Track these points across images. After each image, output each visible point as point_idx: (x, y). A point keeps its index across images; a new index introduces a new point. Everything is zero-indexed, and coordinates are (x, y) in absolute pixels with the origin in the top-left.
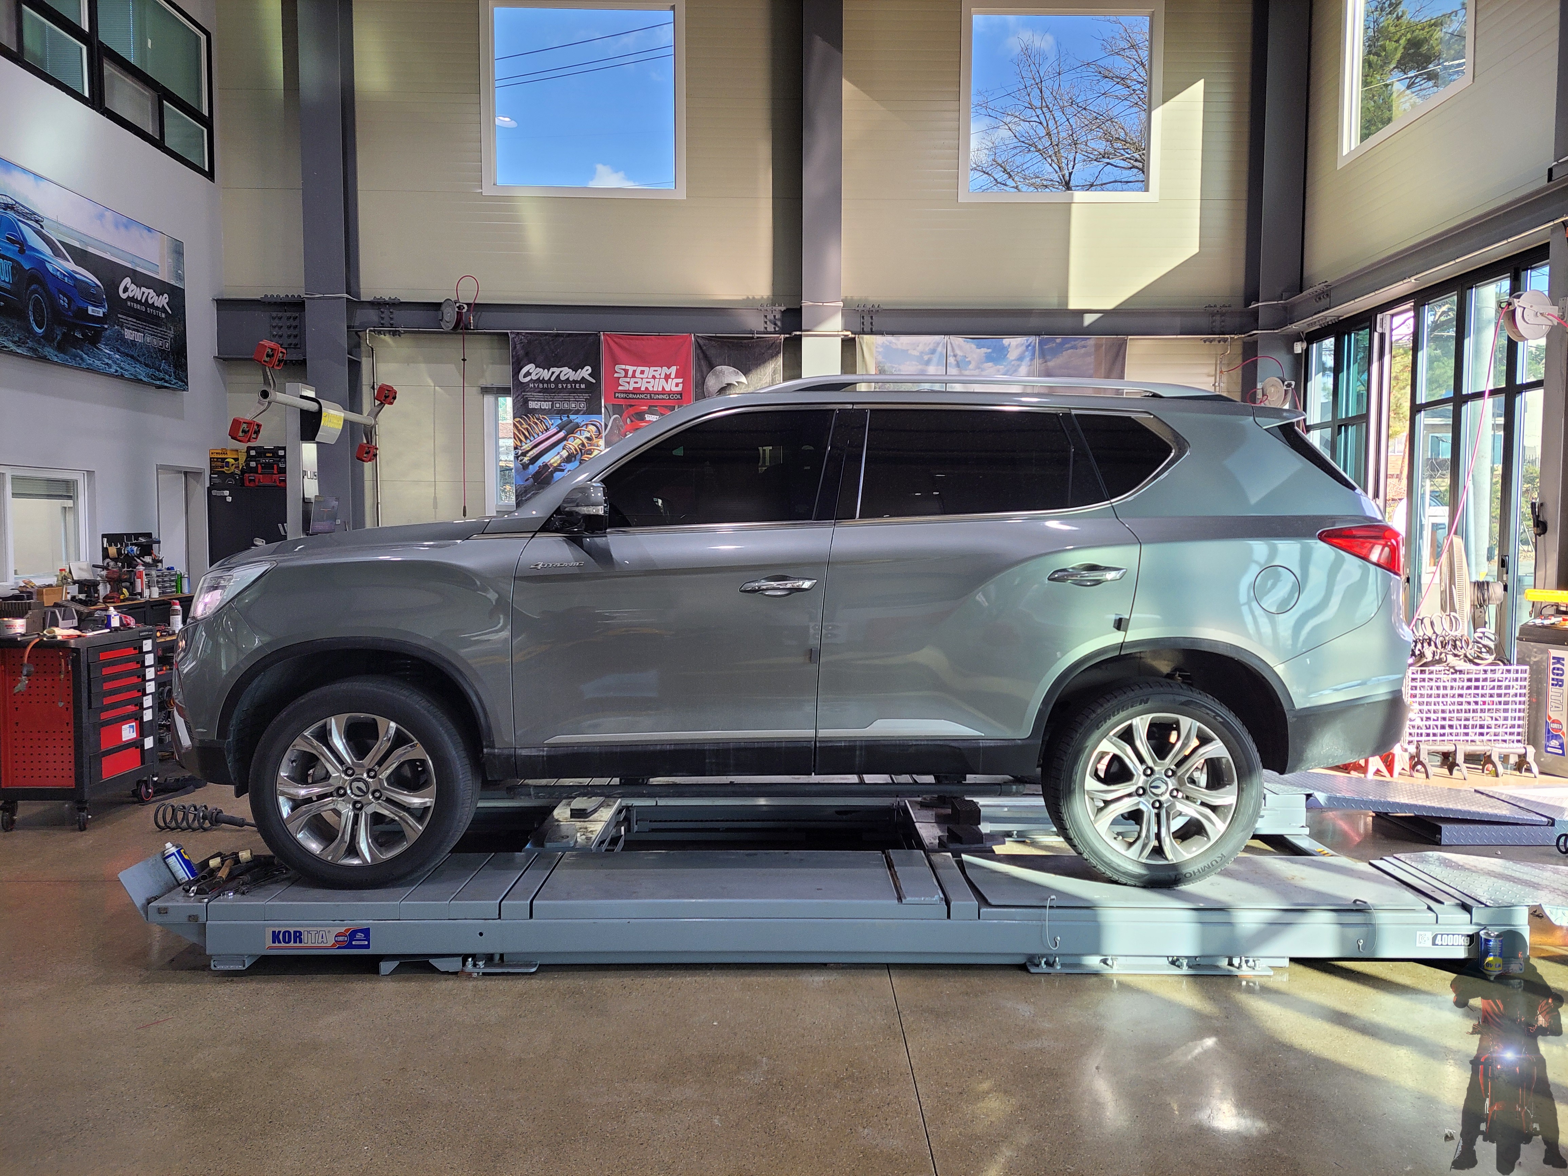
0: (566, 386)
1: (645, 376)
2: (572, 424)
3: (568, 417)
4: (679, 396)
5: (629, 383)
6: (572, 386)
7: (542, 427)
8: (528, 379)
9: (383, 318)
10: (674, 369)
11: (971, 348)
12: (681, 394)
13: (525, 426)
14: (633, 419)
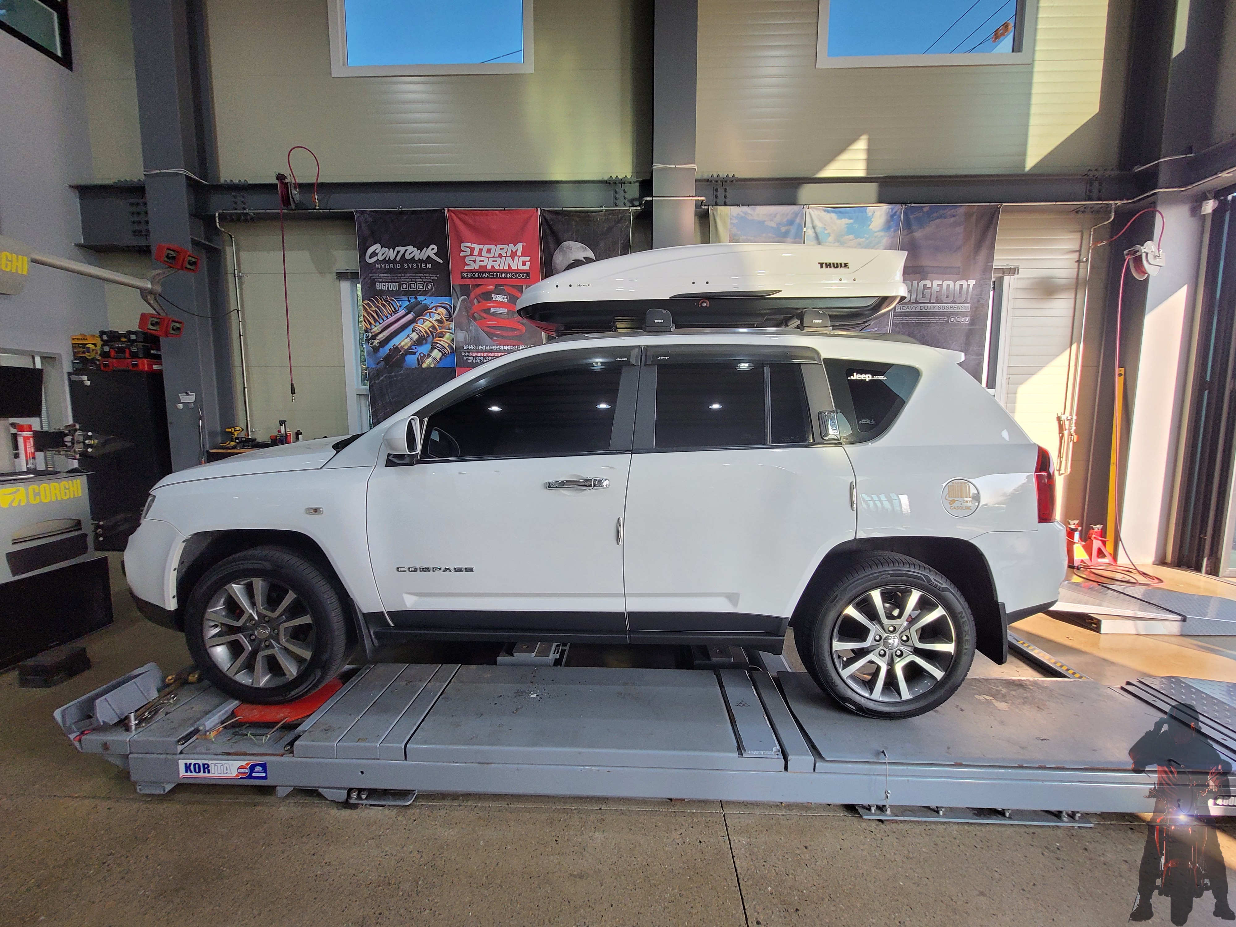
0: (412, 266)
1: (491, 255)
2: (419, 306)
3: (416, 298)
4: (526, 276)
5: (474, 261)
6: (417, 265)
7: (390, 309)
8: (375, 259)
9: (236, 203)
10: (520, 246)
11: (831, 218)
12: (529, 274)
13: (374, 308)
14: (480, 299)
